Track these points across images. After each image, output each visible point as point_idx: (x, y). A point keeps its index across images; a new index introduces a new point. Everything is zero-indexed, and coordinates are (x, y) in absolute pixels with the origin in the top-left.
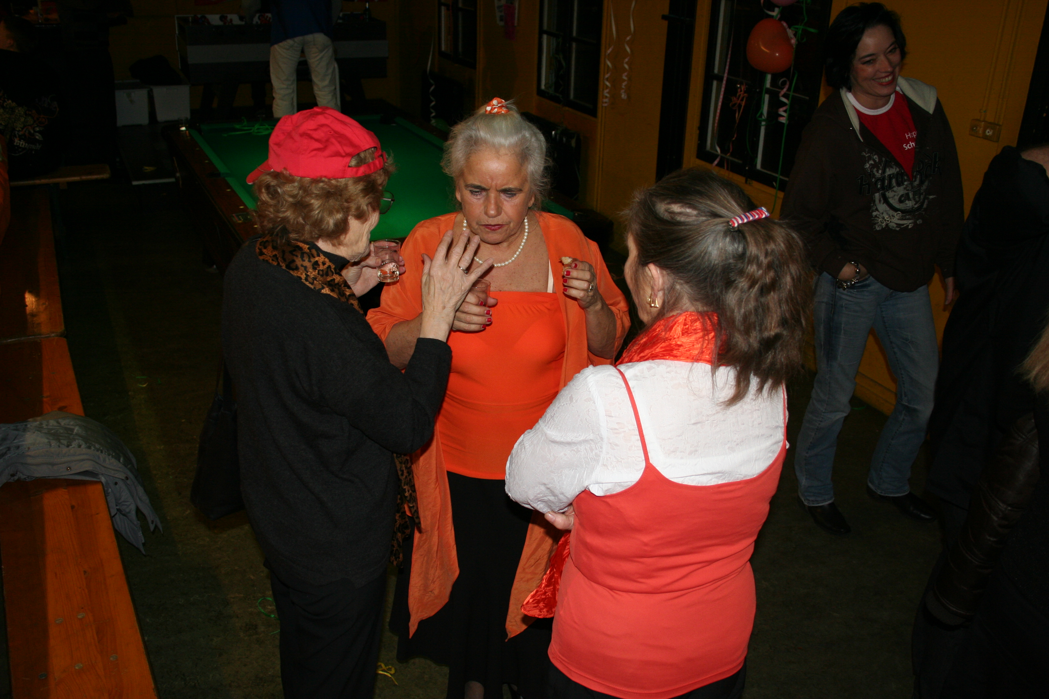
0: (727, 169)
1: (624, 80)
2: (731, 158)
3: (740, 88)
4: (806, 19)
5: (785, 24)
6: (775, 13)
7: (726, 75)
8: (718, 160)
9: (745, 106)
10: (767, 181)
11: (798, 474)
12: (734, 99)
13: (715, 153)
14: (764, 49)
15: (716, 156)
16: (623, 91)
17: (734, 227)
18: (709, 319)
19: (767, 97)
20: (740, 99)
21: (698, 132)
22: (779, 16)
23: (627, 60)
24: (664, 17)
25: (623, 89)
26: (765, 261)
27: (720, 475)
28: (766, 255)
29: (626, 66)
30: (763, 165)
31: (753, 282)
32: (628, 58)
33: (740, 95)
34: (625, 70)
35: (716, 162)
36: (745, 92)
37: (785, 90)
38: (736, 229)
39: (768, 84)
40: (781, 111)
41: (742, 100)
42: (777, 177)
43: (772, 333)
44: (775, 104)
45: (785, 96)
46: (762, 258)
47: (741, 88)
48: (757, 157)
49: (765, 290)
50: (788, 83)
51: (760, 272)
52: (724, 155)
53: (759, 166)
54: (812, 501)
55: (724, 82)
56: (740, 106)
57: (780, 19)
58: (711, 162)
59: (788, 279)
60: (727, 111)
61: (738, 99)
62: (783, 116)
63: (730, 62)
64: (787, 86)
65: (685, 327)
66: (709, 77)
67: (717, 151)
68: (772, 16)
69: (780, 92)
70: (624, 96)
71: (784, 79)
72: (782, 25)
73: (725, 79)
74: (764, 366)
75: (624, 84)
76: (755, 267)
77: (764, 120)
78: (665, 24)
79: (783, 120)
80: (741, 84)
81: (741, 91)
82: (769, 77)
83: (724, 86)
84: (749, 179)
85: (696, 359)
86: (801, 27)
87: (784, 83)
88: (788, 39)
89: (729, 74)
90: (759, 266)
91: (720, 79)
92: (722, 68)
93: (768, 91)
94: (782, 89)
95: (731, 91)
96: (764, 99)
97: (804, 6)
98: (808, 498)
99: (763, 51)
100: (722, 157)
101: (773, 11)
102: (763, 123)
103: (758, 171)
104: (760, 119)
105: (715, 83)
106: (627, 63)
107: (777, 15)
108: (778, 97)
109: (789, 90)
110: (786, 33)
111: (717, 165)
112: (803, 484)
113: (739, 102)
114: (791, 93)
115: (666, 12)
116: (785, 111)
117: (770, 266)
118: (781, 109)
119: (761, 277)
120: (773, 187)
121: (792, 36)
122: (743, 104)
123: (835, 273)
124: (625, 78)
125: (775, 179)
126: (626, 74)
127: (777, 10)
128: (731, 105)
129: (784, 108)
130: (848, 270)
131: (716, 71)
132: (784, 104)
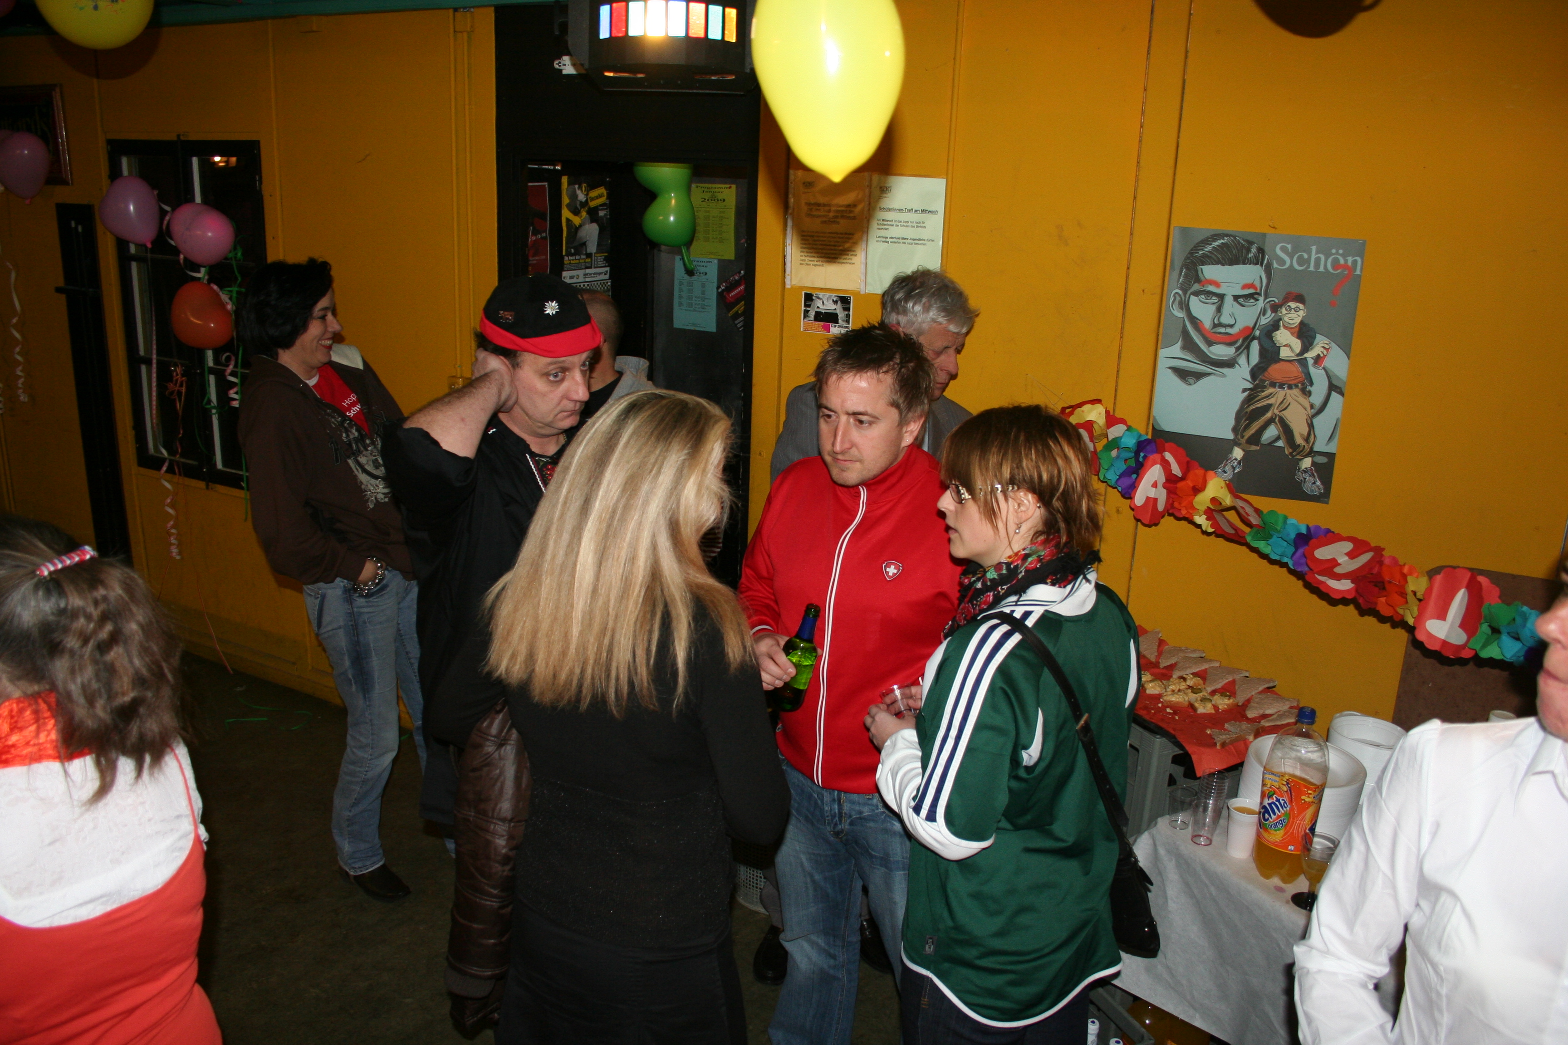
0: (180, 475)
1: (20, 377)
2: (183, 460)
3: (175, 370)
4: (240, 279)
5: (215, 287)
6: (202, 274)
7: (154, 356)
8: (166, 464)
9: (186, 392)
10: (234, 482)
11: (337, 838)
12: (171, 385)
13: (161, 456)
14: (195, 321)
15: (163, 460)
16: (21, 391)
17: (45, 578)
18: (45, 702)
19: (212, 379)
20: (178, 385)
21: (133, 432)
22: (206, 277)
23: (18, 349)
24: (58, 290)
25: (20, 388)
26: (95, 613)
27: (104, 899)
28: (96, 603)
29: (19, 358)
30: (225, 464)
31: (85, 640)
32: (20, 346)
33: (177, 380)
34: (18, 363)
35: (164, 468)
36: (183, 376)
37: (231, 367)
38: (48, 579)
39: (211, 363)
40: (232, 394)
41: (181, 385)
42: (242, 475)
43: (127, 699)
44: (224, 386)
45: (233, 374)
46: (91, 609)
47: (177, 371)
48: (214, 454)
49: (103, 647)
50: (233, 358)
51: (92, 626)
52: (173, 458)
53: (220, 465)
54: (359, 868)
55: (154, 366)
56: (179, 393)
57: (210, 281)
58: (159, 469)
59: (134, 626)
60: (165, 402)
61: (176, 384)
62: (235, 399)
63: (157, 340)
64: (233, 362)
65: (13, 721)
66: (134, 361)
67: (162, 453)
68: (199, 279)
69: (225, 371)
70: (23, 398)
71: (228, 354)
72: (212, 288)
73: (154, 361)
74: (129, 743)
75: (21, 381)
76: (82, 621)
77: (214, 408)
78: (63, 298)
79: (236, 404)
80: (175, 365)
81: (177, 375)
82: (210, 354)
83: (154, 370)
84: (210, 484)
85: (37, 758)
86: (235, 289)
87: (228, 359)
88: (223, 305)
89: (158, 354)
90: (89, 618)
91: (148, 362)
92: (148, 349)
93: (212, 371)
94: (228, 366)
95: (164, 376)
96: (209, 381)
97: (234, 263)
98: (354, 865)
99: (195, 323)
100: (170, 460)
101: (199, 272)
102: (214, 411)
103: (220, 471)
104: (208, 406)
105: (143, 368)
106: (18, 353)
107: (204, 277)
108: (225, 377)
109: (236, 366)
110: (220, 299)
111: (167, 471)
112: (346, 849)
113: (177, 388)
114: (239, 370)
115: (61, 283)
116: (236, 393)
117: (104, 618)
118: (232, 392)
119: (95, 632)
120: (242, 488)
121: (228, 301)
122: (184, 389)
123: (352, 575)
124: (19, 373)
125: (240, 478)
126: (20, 368)
127: (203, 270)
128: (167, 393)
129: (235, 390)
130: (369, 569)
131: (142, 353)
132: (233, 385)
